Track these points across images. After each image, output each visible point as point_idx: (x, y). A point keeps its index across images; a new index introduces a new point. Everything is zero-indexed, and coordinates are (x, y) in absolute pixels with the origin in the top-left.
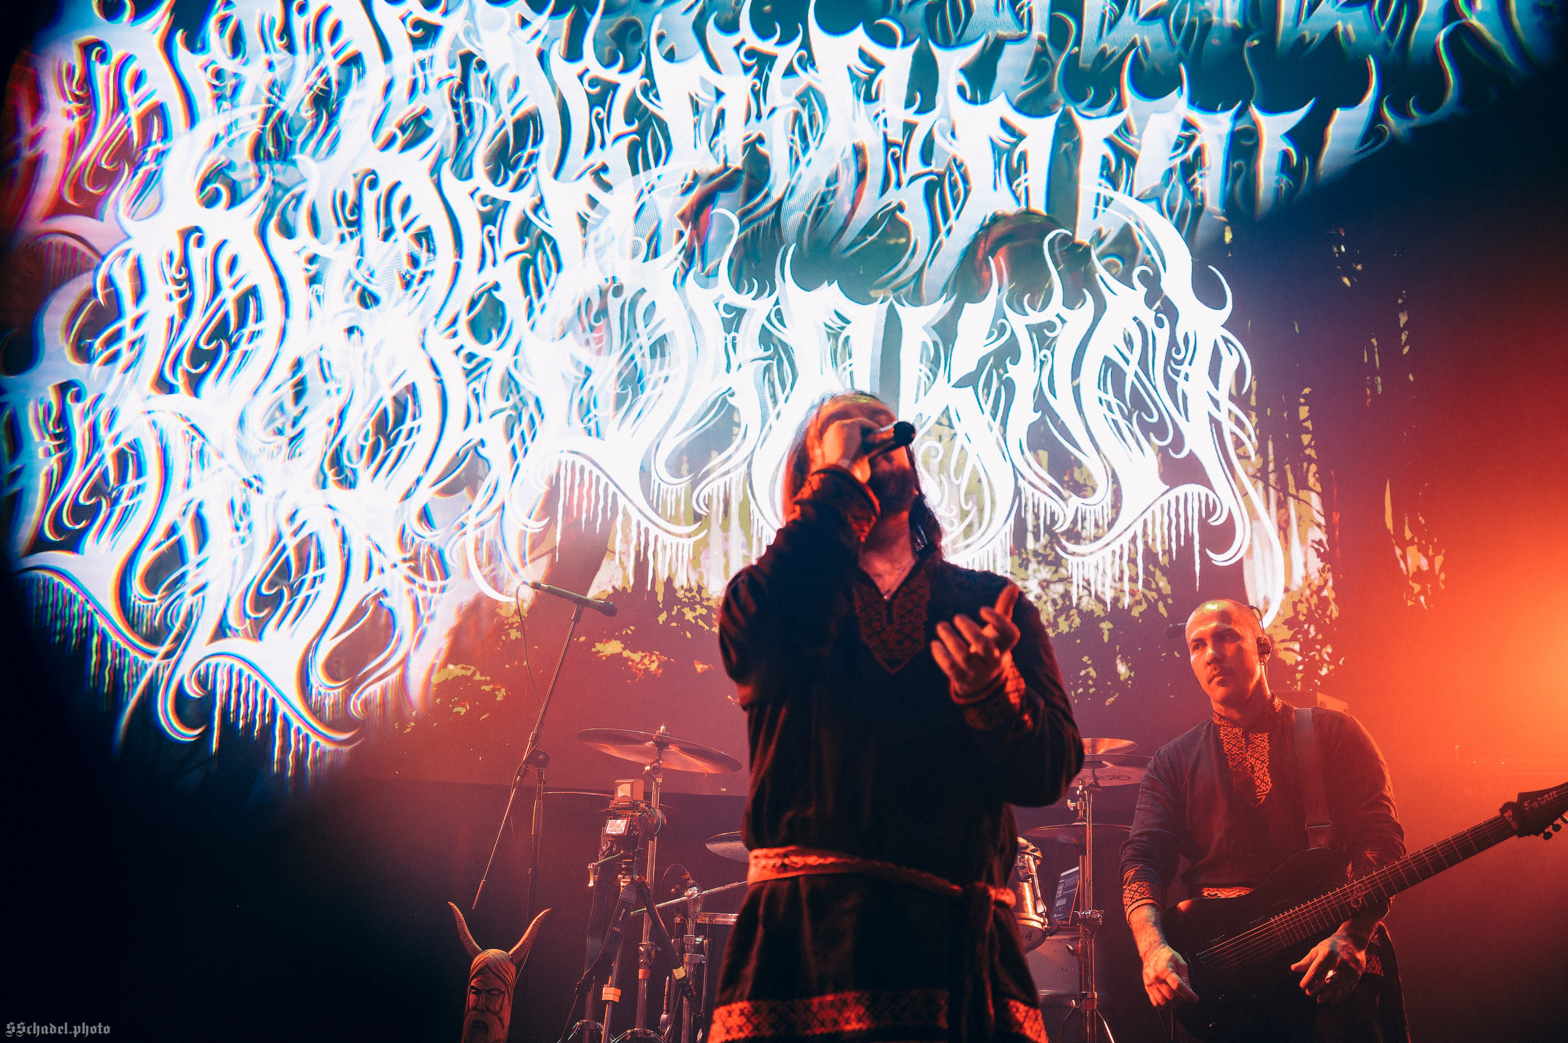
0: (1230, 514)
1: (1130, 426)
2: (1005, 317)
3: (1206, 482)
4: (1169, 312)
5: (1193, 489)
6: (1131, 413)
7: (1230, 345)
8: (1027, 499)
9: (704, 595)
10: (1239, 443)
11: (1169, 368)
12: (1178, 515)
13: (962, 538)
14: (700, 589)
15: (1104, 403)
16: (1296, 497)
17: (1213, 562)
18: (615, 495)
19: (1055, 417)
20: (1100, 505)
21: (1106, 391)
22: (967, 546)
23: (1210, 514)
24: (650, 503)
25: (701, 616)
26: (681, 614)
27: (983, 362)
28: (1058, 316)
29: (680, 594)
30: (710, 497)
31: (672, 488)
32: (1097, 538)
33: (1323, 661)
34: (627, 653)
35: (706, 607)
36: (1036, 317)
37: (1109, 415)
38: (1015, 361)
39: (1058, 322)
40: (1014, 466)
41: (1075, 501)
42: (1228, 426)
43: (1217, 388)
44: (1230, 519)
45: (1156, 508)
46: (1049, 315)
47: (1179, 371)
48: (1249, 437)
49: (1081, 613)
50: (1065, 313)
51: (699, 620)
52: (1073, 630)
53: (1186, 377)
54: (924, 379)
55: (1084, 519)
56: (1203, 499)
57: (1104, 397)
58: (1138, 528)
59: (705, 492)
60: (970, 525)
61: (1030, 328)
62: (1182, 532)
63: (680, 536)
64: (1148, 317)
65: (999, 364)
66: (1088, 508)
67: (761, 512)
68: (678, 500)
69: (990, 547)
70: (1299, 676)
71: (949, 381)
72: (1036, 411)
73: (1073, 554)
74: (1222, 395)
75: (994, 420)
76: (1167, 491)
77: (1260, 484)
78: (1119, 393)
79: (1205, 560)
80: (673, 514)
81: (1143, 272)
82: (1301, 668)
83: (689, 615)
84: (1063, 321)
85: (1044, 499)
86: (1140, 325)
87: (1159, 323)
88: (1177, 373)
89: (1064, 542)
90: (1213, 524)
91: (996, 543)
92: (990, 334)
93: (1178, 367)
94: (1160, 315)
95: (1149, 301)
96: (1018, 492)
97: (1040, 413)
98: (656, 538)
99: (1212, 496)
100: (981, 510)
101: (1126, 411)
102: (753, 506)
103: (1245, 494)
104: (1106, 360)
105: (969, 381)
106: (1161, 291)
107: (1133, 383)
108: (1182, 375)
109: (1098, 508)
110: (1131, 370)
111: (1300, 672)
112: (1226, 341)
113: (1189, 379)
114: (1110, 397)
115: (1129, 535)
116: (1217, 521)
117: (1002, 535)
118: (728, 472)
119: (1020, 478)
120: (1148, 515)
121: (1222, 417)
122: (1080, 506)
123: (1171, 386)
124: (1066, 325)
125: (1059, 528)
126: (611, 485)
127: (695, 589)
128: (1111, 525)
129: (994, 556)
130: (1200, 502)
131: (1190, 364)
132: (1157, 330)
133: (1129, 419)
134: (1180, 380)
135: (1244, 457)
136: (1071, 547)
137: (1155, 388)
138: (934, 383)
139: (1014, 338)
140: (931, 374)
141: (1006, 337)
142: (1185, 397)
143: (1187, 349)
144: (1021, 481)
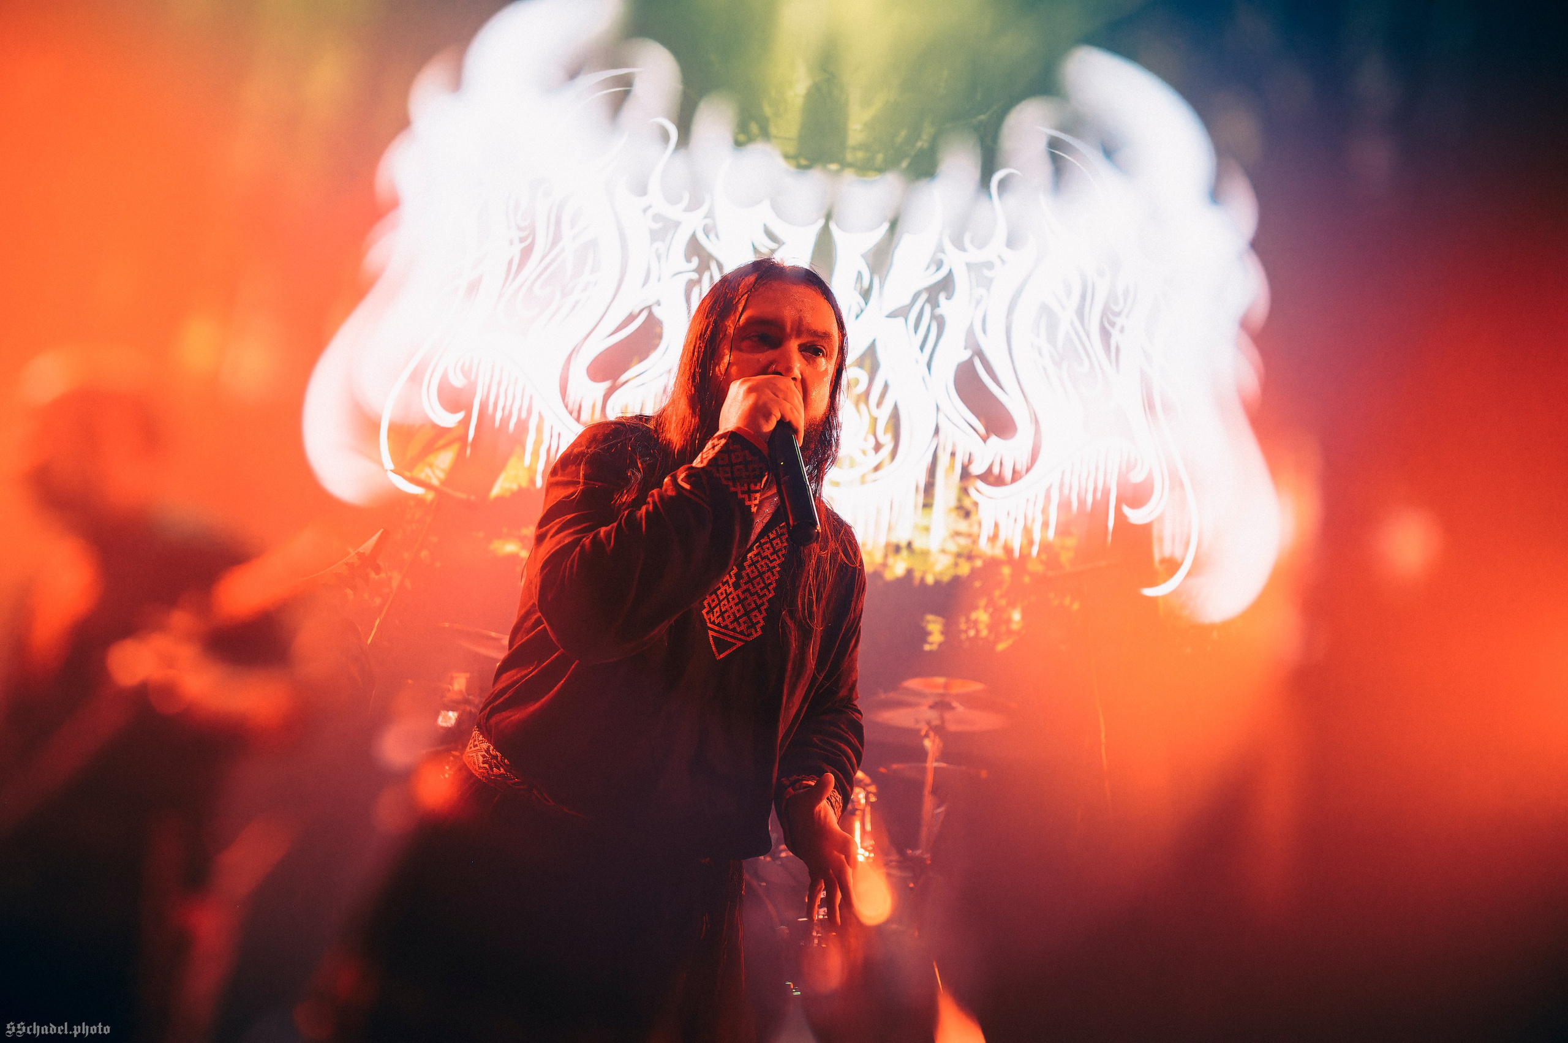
0: (1150, 471)
1: (1059, 372)
2: (943, 251)
3: (1130, 436)
4: (1112, 263)
5: (1115, 443)
6: (1061, 362)
8: (946, 438)
11: (1105, 319)
15: (1035, 347)
17: (1129, 518)
18: (531, 396)
19: (983, 358)
20: (1017, 451)
21: (1038, 336)
23: (1130, 469)
24: (564, 406)
27: (916, 296)
28: (1000, 257)
32: (1012, 483)
36: (974, 255)
37: (1040, 361)
38: (949, 298)
39: (997, 262)
40: (937, 405)
41: (995, 443)
42: (1159, 382)
43: (1152, 343)
44: (1150, 477)
45: (1076, 458)
46: (989, 254)
47: (1116, 323)
50: (1006, 253)
53: (1122, 330)
54: (856, 306)
55: (1002, 464)
56: (1125, 453)
57: (1036, 340)
58: (1056, 477)
59: (620, 403)
61: (970, 266)
62: (1100, 486)
65: (933, 302)
66: (1007, 451)
68: (592, 408)
71: (880, 310)
72: (965, 351)
73: (985, 496)
74: (1156, 352)
75: (922, 354)
76: (1090, 441)
78: (1052, 339)
79: (1120, 516)
84: (1003, 261)
85: (963, 439)
86: (1082, 274)
87: (1101, 272)
88: (1113, 324)
89: (978, 483)
90: (1133, 480)
92: (928, 268)
93: (1114, 319)
94: (1102, 262)
95: (1094, 248)
96: (937, 429)
97: (970, 354)
99: (1134, 450)
100: (896, 446)
101: (1057, 358)
104: (1043, 306)
105: (901, 313)
107: (1067, 331)
108: (1118, 327)
109: (1015, 453)
110: (1067, 317)
113: (1125, 332)
114: (1042, 341)
115: (1045, 483)
116: (1136, 477)
119: (941, 414)
120: (1067, 465)
121: (1154, 372)
122: (1000, 449)
123: (1106, 335)
124: (1006, 266)
125: (975, 470)
126: (529, 385)
128: (1029, 469)
130: (1122, 456)
131: (1127, 317)
132: (1097, 280)
133: (1057, 364)
134: (1115, 332)
136: (985, 489)
137: (1088, 336)
138: (864, 313)
139: (950, 275)
140: (862, 302)
141: (943, 272)
142: (1118, 349)
143: (1125, 300)
144: (943, 421)
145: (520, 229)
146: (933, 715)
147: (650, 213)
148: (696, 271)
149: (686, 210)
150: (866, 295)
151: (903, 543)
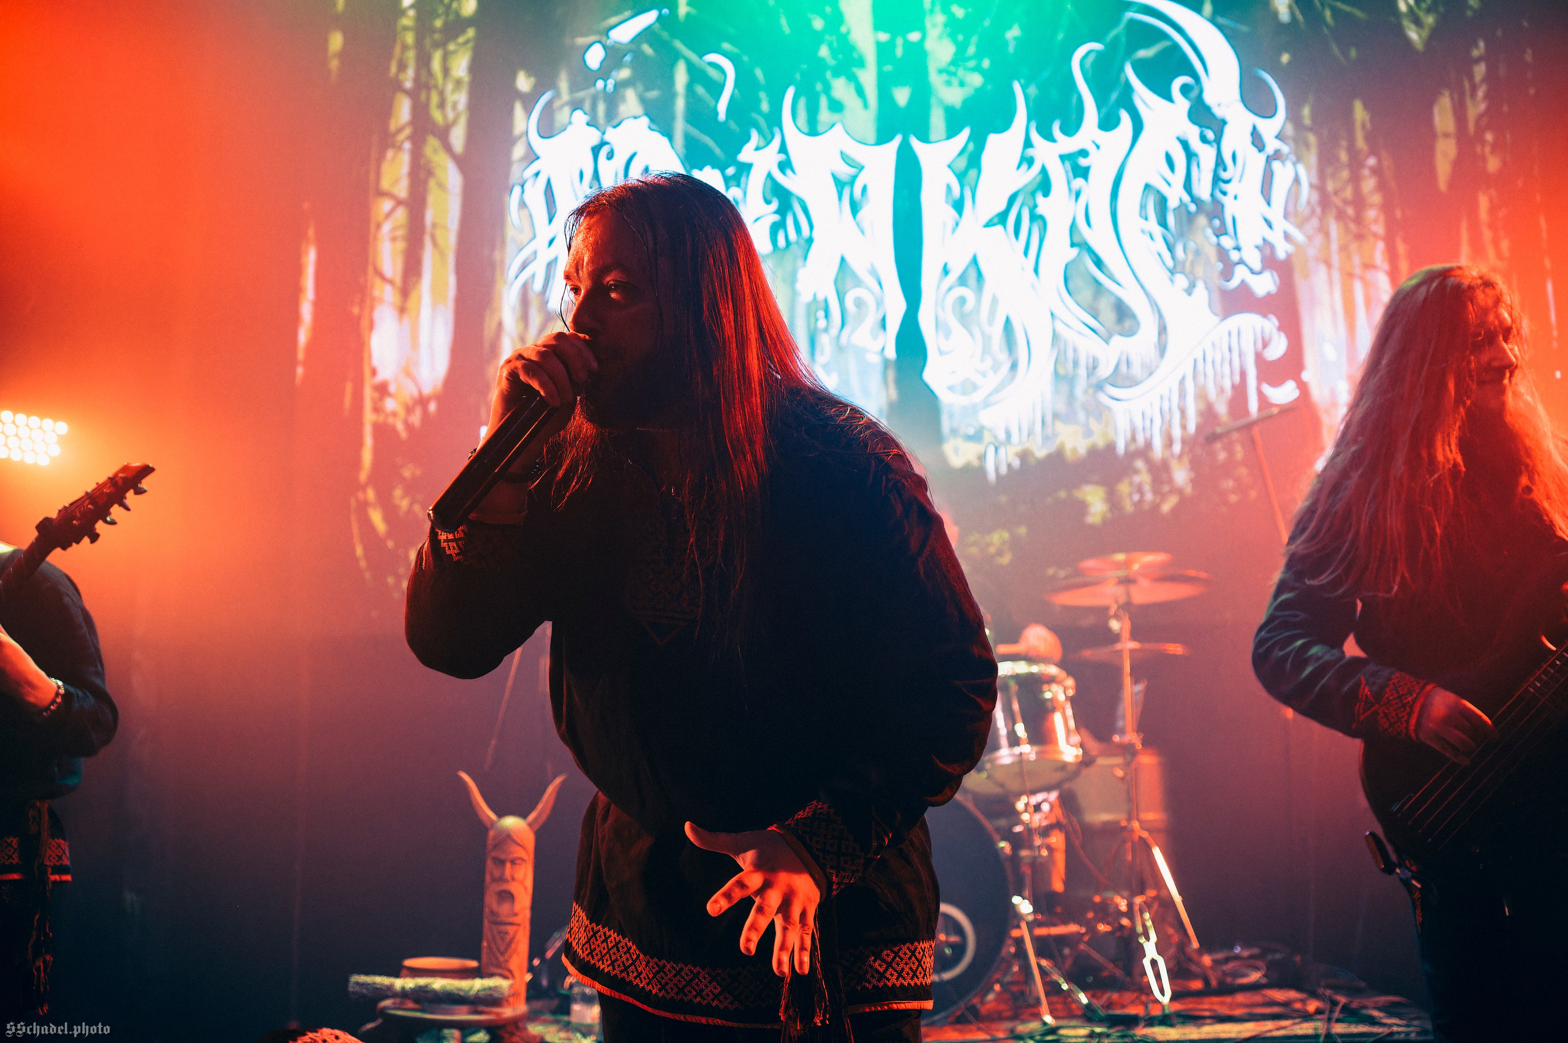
2: (1034, 147)
3: (1261, 311)
4: (1213, 126)
5: (1246, 320)
6: (1176, 244)
7: (1283, 158)
8: (1066, 344)
11: (1216, 188)
12: (1230, 349)
15: (1146, 233)
16: (1362, 279)
17: (1272, 398)
19: (1094, 255)
20: (1145, 345)
21: (1147, 220)
23: (1266, 346)
27: (1012, 199)
28: (1094, 142)
32: (1144, 379)
36: (1067, 144)
37: (1152, 245)
38: (1047, 195)
39: (1092, 148)
40: (1051, 311)
41: (1119, 343)
43: (1270, 206)
45: (1206, 346)
46: (1082, 140)
47: (1228, 191)
50: (1102, 137)
53: (1235, 198)
54: (949, 219)
55: (1129, 360)
56: (1259, 330)
57: (1145, 225)
58: (1188, 367)
61: (1062, 158)
62: (1236, 369)
65: (1031, 203)
66: (1133, 349)
71: (976, 221)
72: (1072, 248)
73: (1118, 400)
74: (1276, 214)
75: (1027, 259)
76: (1218, 324)
78: (1162, 220)
81: (1185, 85)
84: (1098, 146)
85: (1084, 343)
86: (1185, 144)
87: (1204, 140)
88: (1224, 193)
89: (1110, 389)
90: (1270, 357)
92: (1019, 167)
93: (1225, 187)
94: (1204, 130)
95: (1193, 117)
96: (1055, 337)
97: (1076, 251)
99: (1268, 326)
100: (1016, 361)
101: (1170, 240)
104: (1147, 187)
105: (998, 220)
106: (1205, 103)
107: (1176, 208)
108: (1231, 195)
109: (1144, 349)
110: (1174, 195)
112: (1279, 153)
113: (1239, 199)
114: (1153, 225)
115: (1178, 375)
116: (1274, 353)
117: (1041, 384)
119: (1057, 322)
120: (1198, 353)
121: (1275, 237)
122: (1124, 347)
123: (1218, 207)
124: (1101, 151)
125: (1102, 374)
128: (1158, 366)
130: (1255, 333)
131: (1239, 182)
132: (1201, 147)
133: (1173, 248)
134: (1228, 201)
136: (1116, 393)
138: (960, 226)
139: (1044, 171)
140: (956, 215)
141: (1036, 168)
142: (1234, 222)
143: (1235, 168)
144: (1060, 328)
146: (1119, 591)
148: (776, 212)
149: (758, 148)
150: (958, 206)
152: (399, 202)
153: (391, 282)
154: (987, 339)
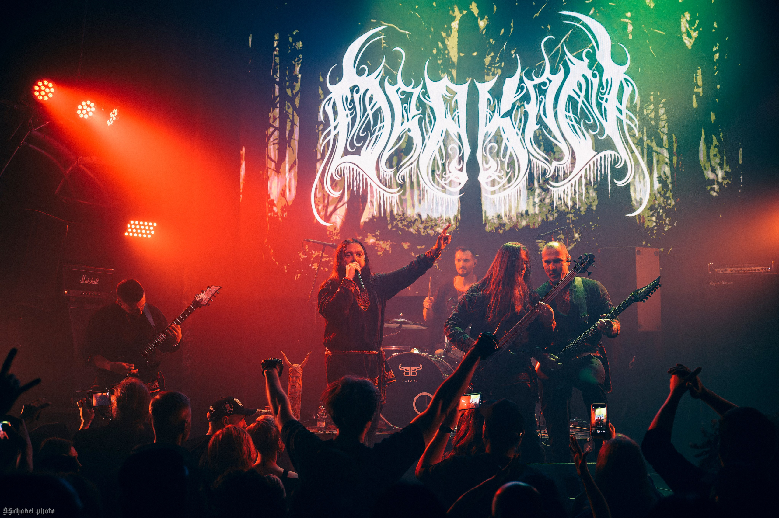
0: (625, 163)
1: (580, 127)
2: (524, 82)
3: (614, 148)
4: (600, 70)
5: (608, 152)
6: (580, 121)
7: (628, 82)
8: (533, 164)
9: (405, 216)
10: (630, 129)
11: (598, 97)
12: (601, 165)
13: (507, 183)
14: (404, 214)
15: (568, 117)
17: (617, 185)
18: (366, 179)
19: (546, 127)
20: (566, 164)
21: (569, 112)
22: (509, 187)
23: (616, 163)
24: (380, 181)
25: (405, 225)
26: (397, 224)
27: (514, 105)
28: (548, 79)
29: (396, 217)
30: (404, 176)
31: (388, 173)
32: (565, 179)
33: (666, 224)
34: (377, 242)
35: (407, 221)
36: (538, 81)
37: (570, 123)
38: (528, 103)
39: (548, 82)
40: (528, 150)
41: (555, 163)
42: (626, 121)
43: (621, 104)
44: (625, 164)
45: (591, 163)
46: (543, 79)
47: (603, 98)
48: (635, 125)
49: (558, 211)
50: (551, 77)
51: (404, 227)
52: (554, 219)
54: (489, 115)
55: (558, 171)
56: (613, 157)
57: (568, 114)
58: (583, 172)
59: (401, 174)
60: (510, 177)
61: (535, 86)
62: (603, 173)
63: (392, 193)
64: (589, 74)
65: (521, 105)
66: (560, 166)
67: (424, 181)
68: (391, 178)
69: (518, 187)
70: (655, 231)
71: (500, 115)
72: (537, 124)
73: (553, 187)
74: (623, 108)
75: (519, 131)
76: (597, 154)
77: (639, 148)
78: (575, 113)
79: (613, 184)
80: (389, 184)
81: (588, 52)
82: (656, 228)
83: (400, 225)
84: (550, 81)
85: (541, 164)
86: (586, 78)
87: (594, 76)
88: (602, 99)
89: (550, 182)
90: (617, 168)
91: (521, 185)
92: (517, 91)
93: (602, 96)
94: (595, 72)
95: (590, 67)
96: (530, 161)
97: (539, 126)
98: (383, 195)
99: (617, 155)
100: (514, 172)
101: (578, 120)
102: (420, 179)
103: (632, 152)
104: (570, 97)
105: (508, 114)
106: (596, 60)
107: (581, 106)
108: (605, 100)
109: (565, 165)
110: (581, 100)
111: (655, 230)
112: (626, 80)
113: (608, 101)
114: (571, 114)
115: (578, 176)
116: (618, 166)
117: (523, 181)
118: (411, 164)
119: (530, 155)
120: (587, 167)
121: (623, 117)
122: (557, 165)
123: (599, 105)
124: (552, 83)
125: (548, 176)
126: (364, 175)
127: (402, 214)
128: (571, 173)
129: (520, 191)
130: (611, 158)
131: (608, 94)
132: (593, 79)
133: (579, 123)
134: (603, 102)
135: (633, 136)
136: (553, 184)
137: (591, 107)
138: (493, 118)
139: (528, 92)
140: (492, 114)
141: (524, 91)
142: (605, 110)
143: (607, 87)
144: (531, 157)
145: (350, 109)
147: (400, 91)
148: (421, 113)
149: (413, 88)
150: (493, 110)
151: (524, 212)
152: (276, 129)
153: (274, 161)
154: (502, 162)
